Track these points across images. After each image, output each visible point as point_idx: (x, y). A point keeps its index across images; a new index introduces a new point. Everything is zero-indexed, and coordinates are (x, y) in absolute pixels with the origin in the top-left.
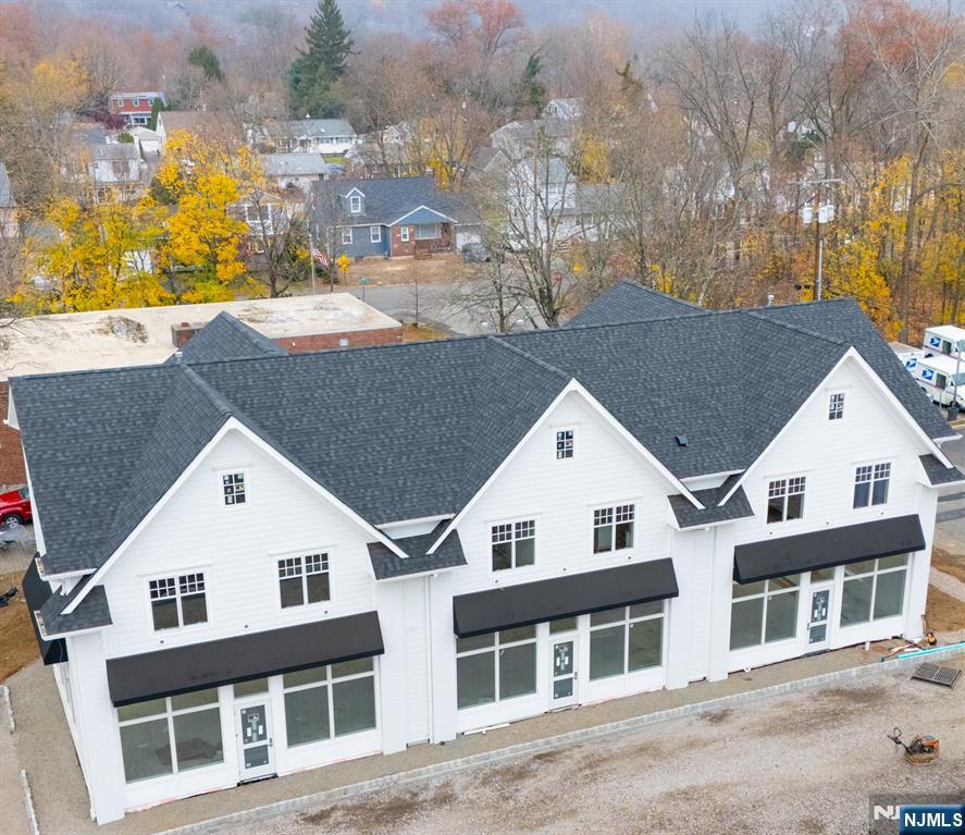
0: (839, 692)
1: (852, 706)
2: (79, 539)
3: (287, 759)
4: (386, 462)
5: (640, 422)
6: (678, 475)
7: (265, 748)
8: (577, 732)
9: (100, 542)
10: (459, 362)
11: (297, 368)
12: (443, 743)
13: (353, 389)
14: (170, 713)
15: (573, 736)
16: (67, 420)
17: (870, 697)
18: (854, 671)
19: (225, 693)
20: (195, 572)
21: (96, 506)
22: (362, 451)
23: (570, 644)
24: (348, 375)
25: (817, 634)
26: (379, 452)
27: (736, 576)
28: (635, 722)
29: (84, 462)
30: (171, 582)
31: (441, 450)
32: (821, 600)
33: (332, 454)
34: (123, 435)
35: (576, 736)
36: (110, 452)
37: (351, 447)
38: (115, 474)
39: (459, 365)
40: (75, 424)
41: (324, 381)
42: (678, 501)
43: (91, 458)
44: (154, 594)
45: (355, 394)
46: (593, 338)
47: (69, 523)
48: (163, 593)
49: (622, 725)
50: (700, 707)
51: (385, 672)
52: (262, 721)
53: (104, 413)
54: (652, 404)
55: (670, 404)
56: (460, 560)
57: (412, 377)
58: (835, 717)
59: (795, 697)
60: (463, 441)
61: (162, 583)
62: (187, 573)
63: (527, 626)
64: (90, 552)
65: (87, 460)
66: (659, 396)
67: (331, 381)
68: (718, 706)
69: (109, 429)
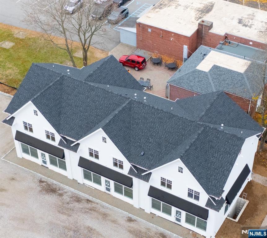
7: (46, 162)
12: (79, 183)
22: (75, 115)
23: (109, 182)
24: (90, 94)
26: (78, 117)
29: (28, 90)
41: (84, 93)
45: (87, 99)
52: (45, 157)
56: (76, 151)
61: (25, 122)
62: (29, 123)
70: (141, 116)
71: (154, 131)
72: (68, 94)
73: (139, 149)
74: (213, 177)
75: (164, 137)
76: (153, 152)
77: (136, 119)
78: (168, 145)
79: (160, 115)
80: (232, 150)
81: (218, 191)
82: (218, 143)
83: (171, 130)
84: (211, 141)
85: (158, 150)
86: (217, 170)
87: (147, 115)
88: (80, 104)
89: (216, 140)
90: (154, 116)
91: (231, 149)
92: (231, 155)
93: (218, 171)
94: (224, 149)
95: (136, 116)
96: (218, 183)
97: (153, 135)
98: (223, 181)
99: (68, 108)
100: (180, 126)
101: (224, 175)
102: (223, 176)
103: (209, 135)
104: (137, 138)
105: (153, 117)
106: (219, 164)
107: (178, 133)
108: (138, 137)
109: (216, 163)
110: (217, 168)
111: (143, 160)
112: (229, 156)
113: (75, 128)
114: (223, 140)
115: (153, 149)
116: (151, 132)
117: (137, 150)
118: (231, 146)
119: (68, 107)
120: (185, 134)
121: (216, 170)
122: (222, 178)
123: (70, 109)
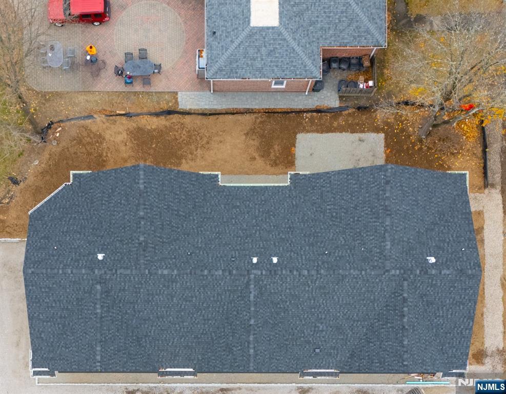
22: (166, 332)
26: (173, 334)
55: (325, 329)
70: (285, 295)
71: (320, 312)
72: (131, 303)
73: (307, 347)
74: (447, 345)
75: (342, 315)
76: (334, 343)
77: (279, 303)
78: (355, 325)
79: (317, 282)
80: (464, 298)
81: (461, 361)
82: (438, 294)
83: (348, 300)
84: (424, 295)
85: (340, 337)
86: (450, 333)
87: (296, 291)
88: (165, 312)
89: (432, 291)
90: (309, 287)
91: (463, 296)
92: (466, 304)
93: (452, 335)
94: (451, 300)
95: (277, 298)
96: (458, 351)
97: (321, 318)
98: (465, 345)
99: (146, 326)
100: (361, 289)
101: (464, 337)
102: (463, 339)
103: (418, 287)
104: (296, 331)
105: (308, 290)
106: (450, 324)
107: (364, 300)
108: (296, 329)
109: (444, 325)
110: (450, 331)
111: (322, 360)
112: (463, 308)
113: (180, 352)
114: (445, 287)
115: (331, 340)
116: (316, 315)
117: (305, 349)
118: (460, 291)
119: (146, 323)
120: (376, 298)
121: (448, 335)
122: (462, 342)
123: (152, 326)
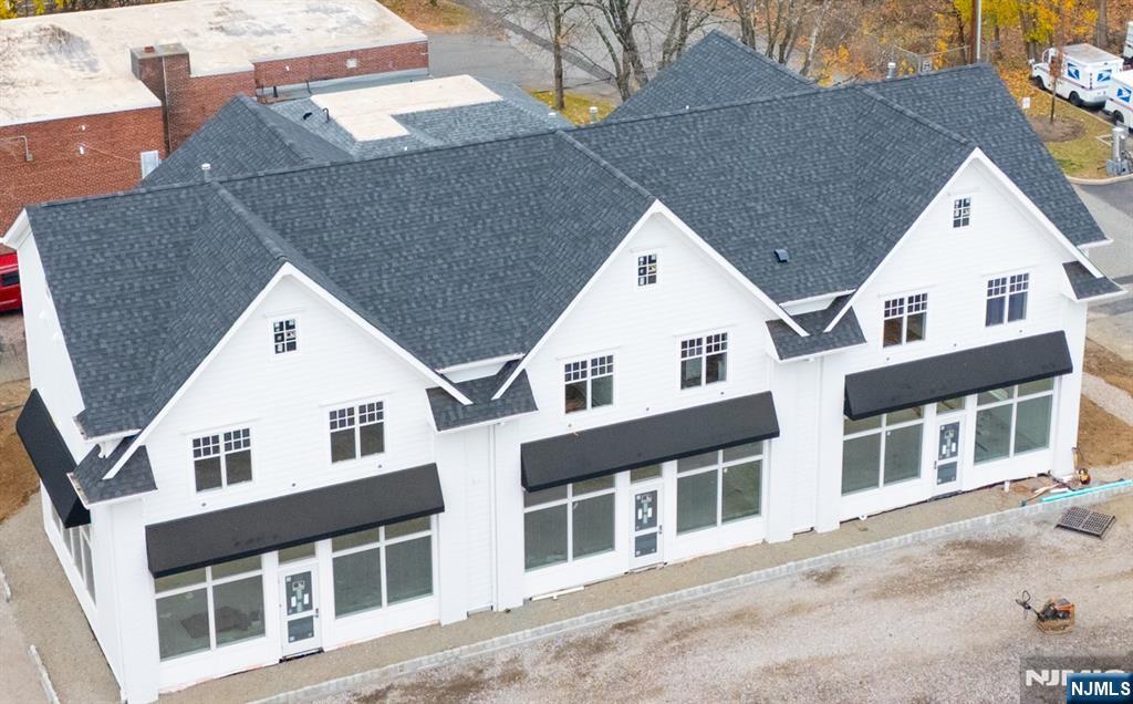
0: (969, 544)
1: (984, 562)
2: (119, 395)
3: (335, 631)
4: (444, 292)
5: (734, 233)
6: (777, 298)
7: (310, 619)
8: (663, 596)
9: (142, 398)
10: (525, 165)
11: (341, 181)
12: (508, 611)
13: (404, 203)
14: (210, 582)
15: (658, 601)
16: (94, 256)
17: (1005, 550)
18: (988, 519)
19: (270, 559)
20: (241, 428)
21: (134, 356)
22: (418, 280)
23: (654, 494)
24: (398, 187)
25: (947, 473)
26: (437, 281)
27: (847, 411)
28: (729, 584)
29: (116, 306)
30: (216, 439)
31: (506, 275)
32: (950, 433)
33: (385, 286)
34: (155, 270)
35: (660, 600)
36: (143, 292)
37: (406, 276)
38: (150, 318)
39: (524, 169)
40: (102, 260)
41: (371, 195)
42: (776, 327)
43: (123, 300)
44: (197, 453)
45: (407, 210)
46: (679, 128)
47: (107, 377)
48: (207, 452)
49: (714, 587)
50: (807, 564)
51: (444, 533)
52: (308, 590)
53: (132, 246)
54: (747, 210)
55: (769, 210)
56: (530, 405)
57: (470, 187)
58: (962, 575)
59: (916, 551)
60: (532, 264)
61: (206, 440)
62: (232, 429)
63: (605, 475)
64: (131, 410)
65: (119, 302)
66: (756, 200)
67: (380, 196)
68: (826, 564)
69: (139, 264)
71: (740, 179)
75: (786, 177)
76: (806, 235)
78: (825, 192)
83: (780, 148)
85: (810, 221)
88: (399, 237)
97: (749, 191)
100: (793, 124)
115: (794, 229)
116: (733, 186)
120: (833, 135)
